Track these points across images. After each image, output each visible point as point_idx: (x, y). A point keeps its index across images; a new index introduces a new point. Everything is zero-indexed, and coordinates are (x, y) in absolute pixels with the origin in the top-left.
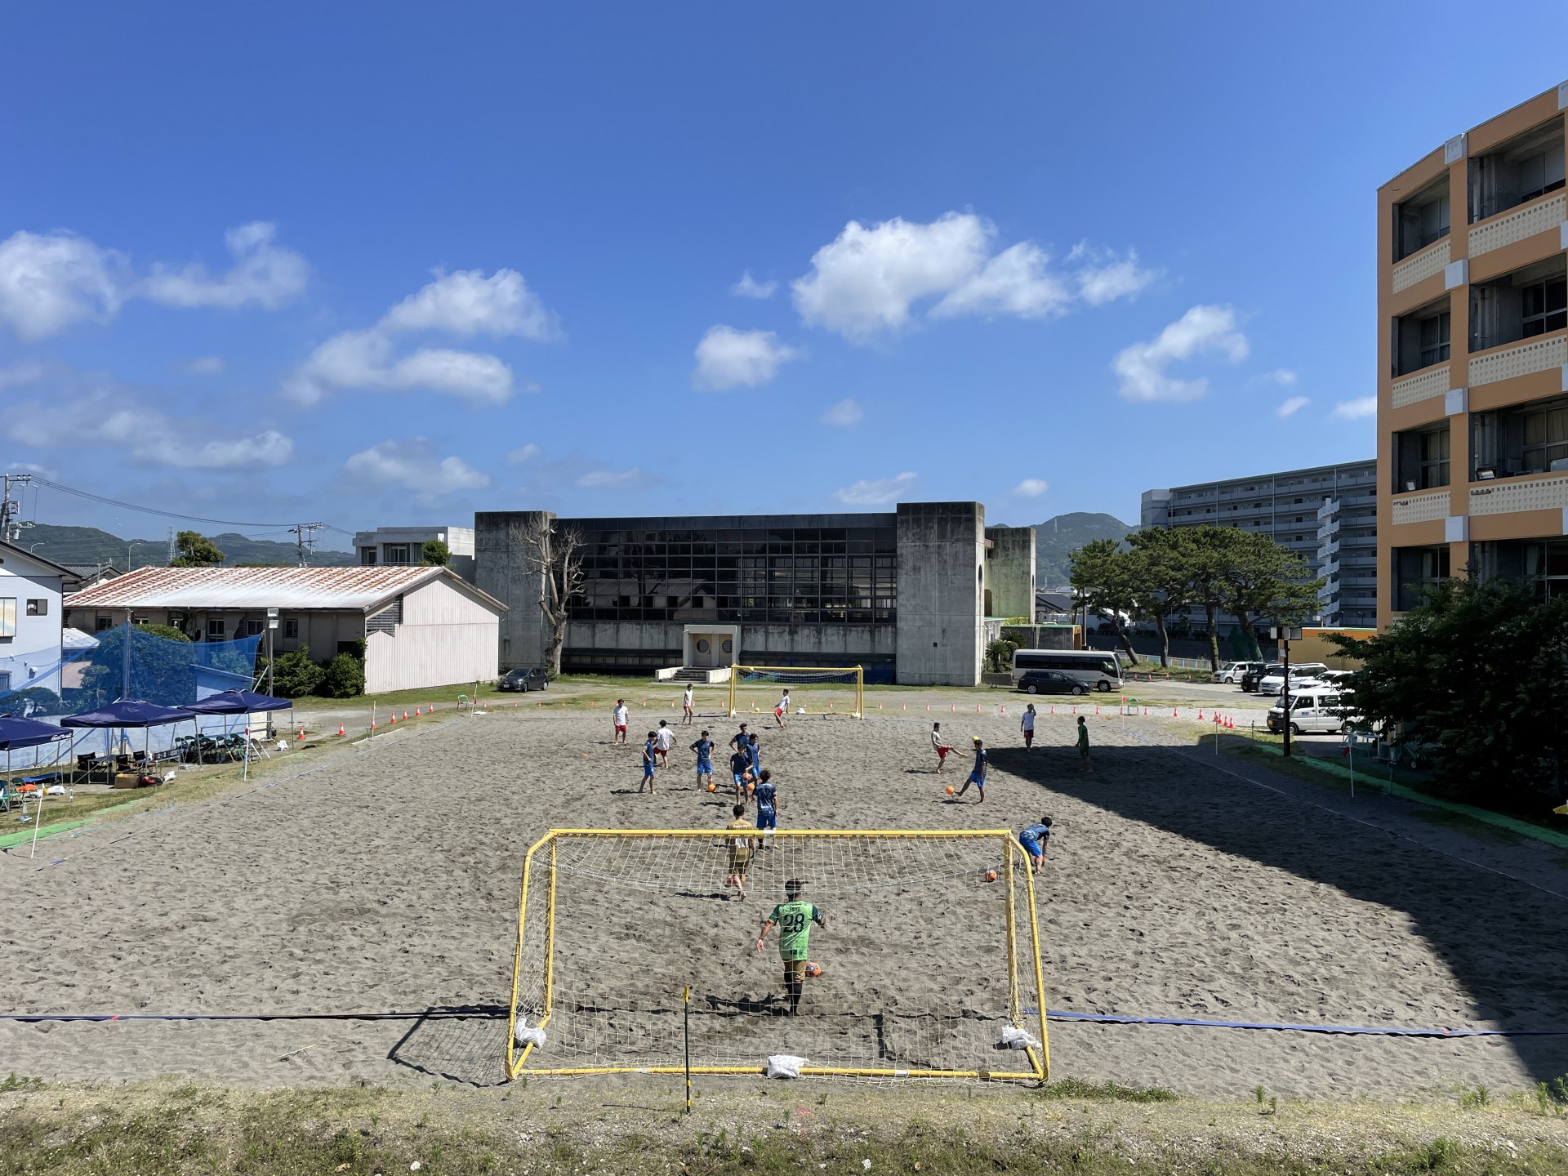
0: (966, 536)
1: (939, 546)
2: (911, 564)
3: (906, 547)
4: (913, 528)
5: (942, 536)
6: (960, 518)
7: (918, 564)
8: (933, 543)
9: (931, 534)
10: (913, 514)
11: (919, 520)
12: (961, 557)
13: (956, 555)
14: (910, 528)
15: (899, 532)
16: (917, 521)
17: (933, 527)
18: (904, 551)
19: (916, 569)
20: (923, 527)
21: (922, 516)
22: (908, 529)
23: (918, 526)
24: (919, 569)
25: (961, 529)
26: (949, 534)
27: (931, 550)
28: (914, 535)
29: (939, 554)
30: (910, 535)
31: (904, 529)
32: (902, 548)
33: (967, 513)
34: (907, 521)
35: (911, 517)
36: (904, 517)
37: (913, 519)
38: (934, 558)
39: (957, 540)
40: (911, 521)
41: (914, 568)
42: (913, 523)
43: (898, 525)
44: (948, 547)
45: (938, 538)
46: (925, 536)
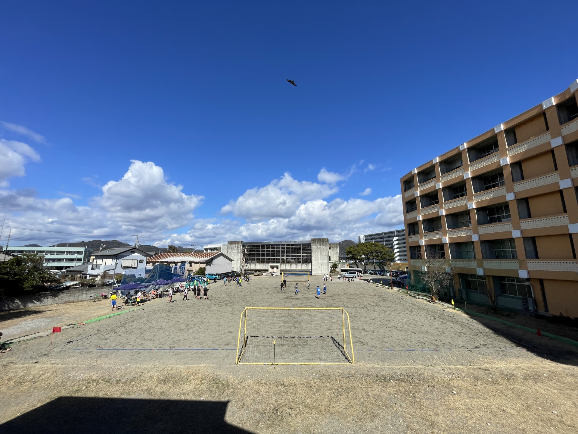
1: (320, 247)
3: (313, 247)
6: (324, 241)
9: (318, 244)
12: (324, 249)
19: (315, 252)
25: (324, 244)
28: (315, 245)
38: (319, 250)
42: (315, 242)
43: (312, 243)
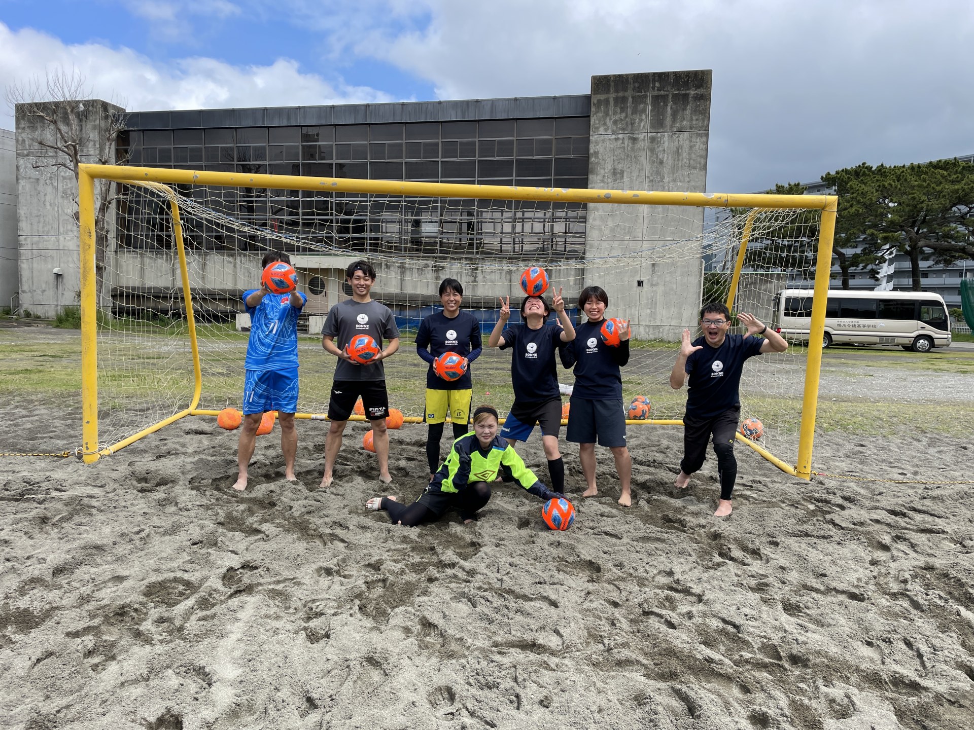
0: (694, 122)
1: (653, 139)
2: (609, 167)
3: (604, 141)
4: (615, 113)
5: (658, 124)
6: (688, 95)
7: (619, 167)
8: (644, 134)
9: (641, 120)
10: (616, 91)
11: (624, 100)
12: (685, 155)
13: (678, 152)
14: (611, 112)
15: (593, 120)
16: (621, 102)
17: (644, 111)
18: (600, 148)
19: (617, 173)
20: (629, 111)
21: (629, 93)
22: (607, 114)
23: (623, 110)
24: (622, 173)
25: (688, 112)
26: (668, 121)
27: (641, 144)
28: (615, 122)
29: (652, 150)
30: (609, 123)
31: (600, 115)
32: (597, 143)
33: (698, 87)
34: (607, 101)
35: (612, 96)
36: (602, 97)
37: (616, 100)
38: (645, 157)
39: (681, 130)
40: (611, 100)
41: (614, 172)
42: (615, 106)
43: (593, 109)
44: (666, 139)
45: (653, 126)
46: (632, 124)
